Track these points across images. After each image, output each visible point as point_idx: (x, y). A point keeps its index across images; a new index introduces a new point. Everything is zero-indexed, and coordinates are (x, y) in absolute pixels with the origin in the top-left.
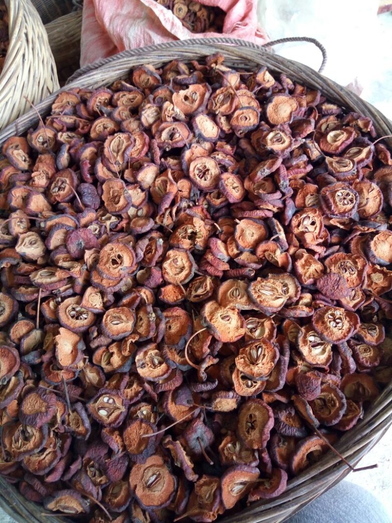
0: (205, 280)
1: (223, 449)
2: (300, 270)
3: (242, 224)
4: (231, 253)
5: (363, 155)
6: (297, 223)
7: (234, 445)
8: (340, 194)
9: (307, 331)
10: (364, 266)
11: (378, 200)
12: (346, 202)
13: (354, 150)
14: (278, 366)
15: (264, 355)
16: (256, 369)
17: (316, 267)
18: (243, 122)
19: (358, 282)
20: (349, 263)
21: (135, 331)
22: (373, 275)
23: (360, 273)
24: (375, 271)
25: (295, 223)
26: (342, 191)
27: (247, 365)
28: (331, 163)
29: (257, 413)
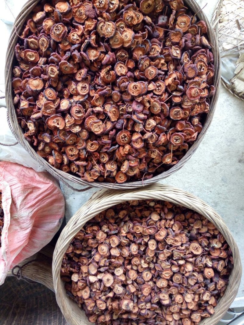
0: (119, 56)
1: (161, 9)
2: (93, 27)
3: (92, 59)
4: (104, 55)
5: (33, 39)
6: (78, 41)
7: (157, 8)
8: (58, 32)
9: (110, 10)
10: (75, 8)
11: (47, 21)
12: (59, 28)
13: (32, 45)
14: (127, 9)
15: (128, 16)
16: (134, 15)
17: (87, 23)
18: (52, 94)
19: (82, 6)
20: (78, 14)
21: (150, 65)
22: (75, 4)
23: (79, 7)
24: (73, 4)
25: (78, 42)
26: (56, 32)
27: (135, 19)
28: (45, 48)
29: (145, 6)
